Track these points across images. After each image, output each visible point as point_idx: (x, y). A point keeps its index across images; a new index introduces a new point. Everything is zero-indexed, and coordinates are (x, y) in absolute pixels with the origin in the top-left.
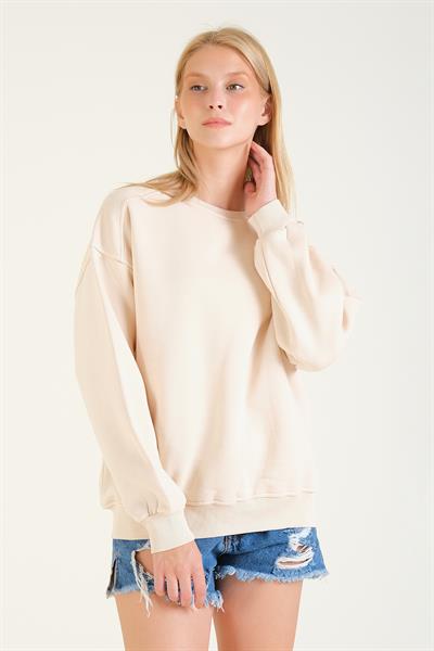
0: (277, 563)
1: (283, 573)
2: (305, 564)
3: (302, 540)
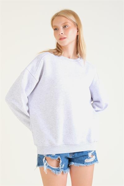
0: (85, 161)
1: (87, 163)
2: (93, 160)
3: (92, 154)
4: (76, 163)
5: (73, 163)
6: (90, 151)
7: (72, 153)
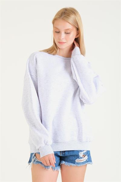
0: (76, 161)
1: (77, 163)
2: (85, 160)
3: (84, 153)
4: (66, 163)
5: (63, 162)
6: (81, 151)
7: (62, 151)
